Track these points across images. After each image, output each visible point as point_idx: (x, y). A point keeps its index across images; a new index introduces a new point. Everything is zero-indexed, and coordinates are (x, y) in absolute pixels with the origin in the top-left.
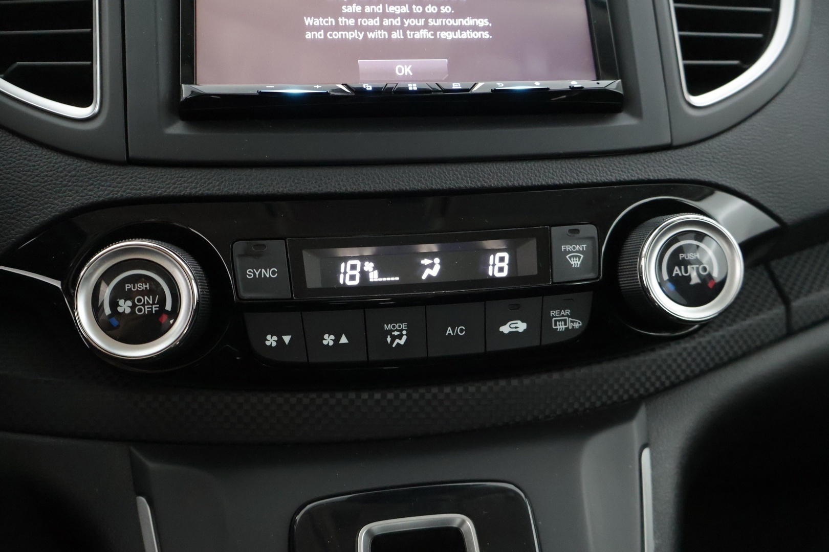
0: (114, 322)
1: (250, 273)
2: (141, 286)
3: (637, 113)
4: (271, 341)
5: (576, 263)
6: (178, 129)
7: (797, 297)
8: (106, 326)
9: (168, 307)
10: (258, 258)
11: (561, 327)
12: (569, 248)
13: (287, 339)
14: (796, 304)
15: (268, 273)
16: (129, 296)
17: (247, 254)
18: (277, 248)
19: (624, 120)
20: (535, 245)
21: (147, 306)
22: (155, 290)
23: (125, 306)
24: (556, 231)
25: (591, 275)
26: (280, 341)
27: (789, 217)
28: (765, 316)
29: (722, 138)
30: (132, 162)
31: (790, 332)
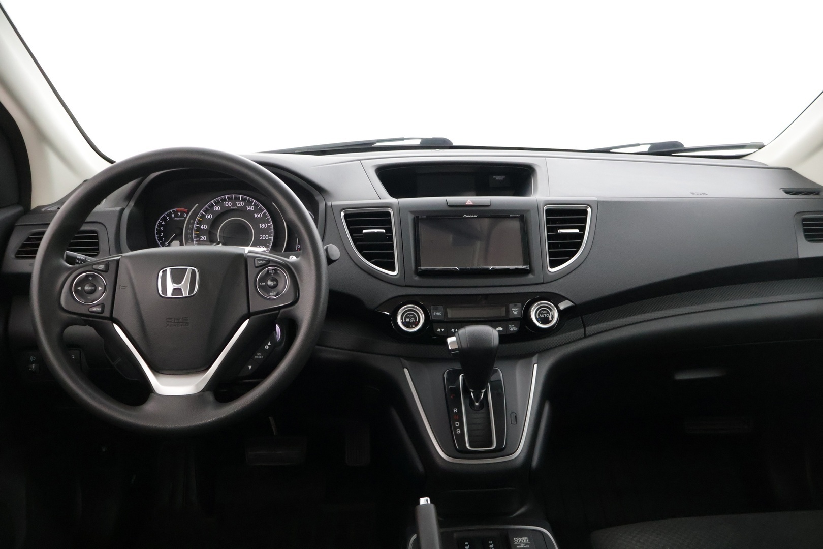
0: (405, 323)
1: (435, 313)
2: (411, 315)
3: (534, 275)
4: (439, 330)
5: (515, 313)
6: (417, 278)
7: (588, 326)
8: (403, 323)
9: (417, 320)
10: (437, 310)
11: (512, 330)
12: (514, 309)
13: (443, 330)
14: (587, 329)
15: (439, 314)
16: (409, 317)
17: (434, 309)
18: (441, 307)
19: (531, 276)
20: (505, 309)
21: (413, 320)
22: (414, 316)
23: (408, 320)
24: (510, 305)
25: (519, 316)
26: (441, 330)
27: (577, 303)
28: (577, 331)
29: (558, 281)
30: (406, 286)
31: (585, 336)
